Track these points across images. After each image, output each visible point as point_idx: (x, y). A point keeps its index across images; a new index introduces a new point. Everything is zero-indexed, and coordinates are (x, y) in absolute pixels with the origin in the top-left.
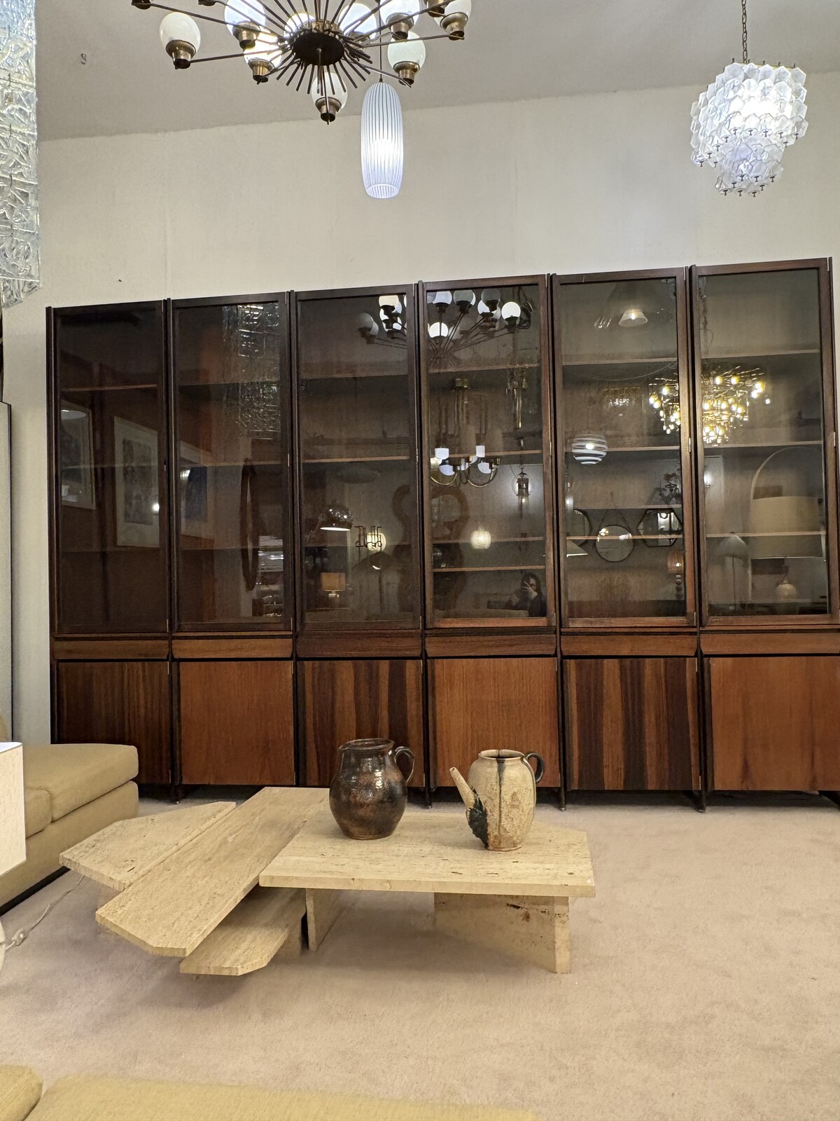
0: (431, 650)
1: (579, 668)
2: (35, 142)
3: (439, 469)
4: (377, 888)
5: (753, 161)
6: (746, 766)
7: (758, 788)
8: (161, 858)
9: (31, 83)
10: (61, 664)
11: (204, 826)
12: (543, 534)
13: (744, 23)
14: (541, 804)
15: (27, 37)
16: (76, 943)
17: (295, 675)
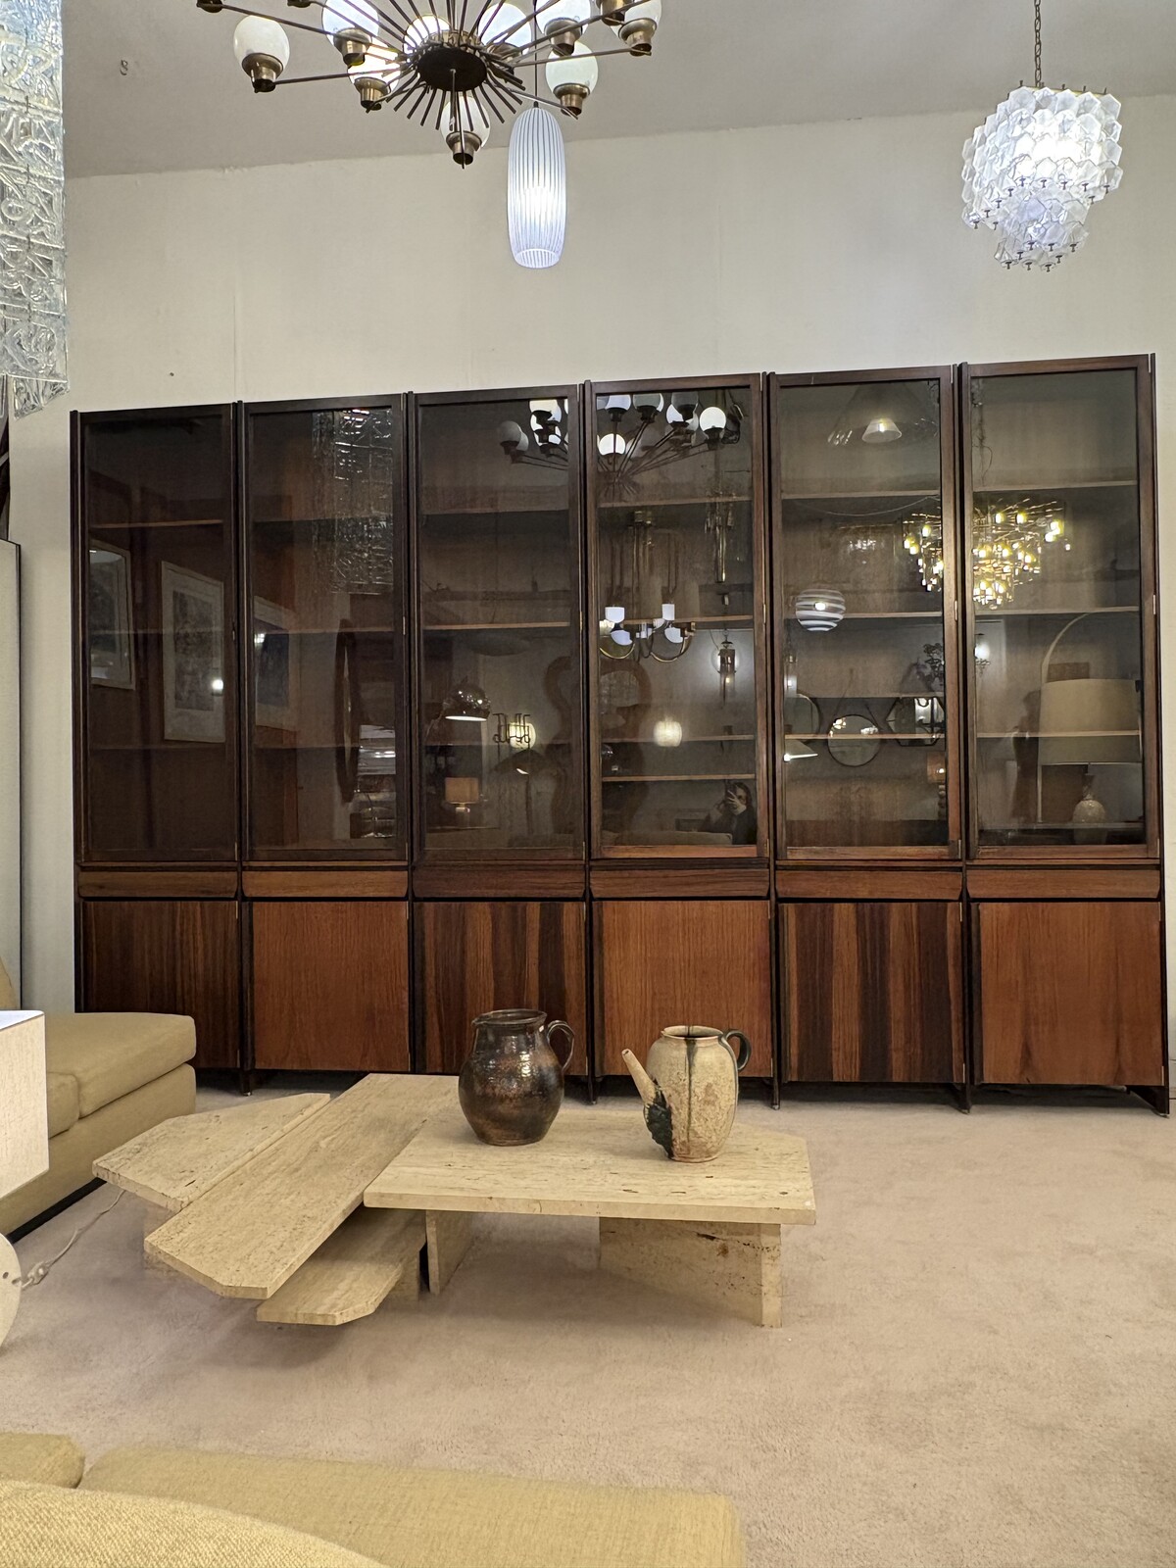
0: (598, 889)
1: (800, 916)
2: (61, 191)
3: (610, 636)
4: (523, 1211)
5: (1047, 222)
6: (1027, 1051)
7: (1044, 1082)
8: (228, 1169)
9: (56, 109)
10: (88, 903)
11: (287, 1127)
12: (753, 730)
13: (1037, 31)
14: (746, 1101)
15: (51, 44)
16: (115, 1282)
17: (411, 923)
